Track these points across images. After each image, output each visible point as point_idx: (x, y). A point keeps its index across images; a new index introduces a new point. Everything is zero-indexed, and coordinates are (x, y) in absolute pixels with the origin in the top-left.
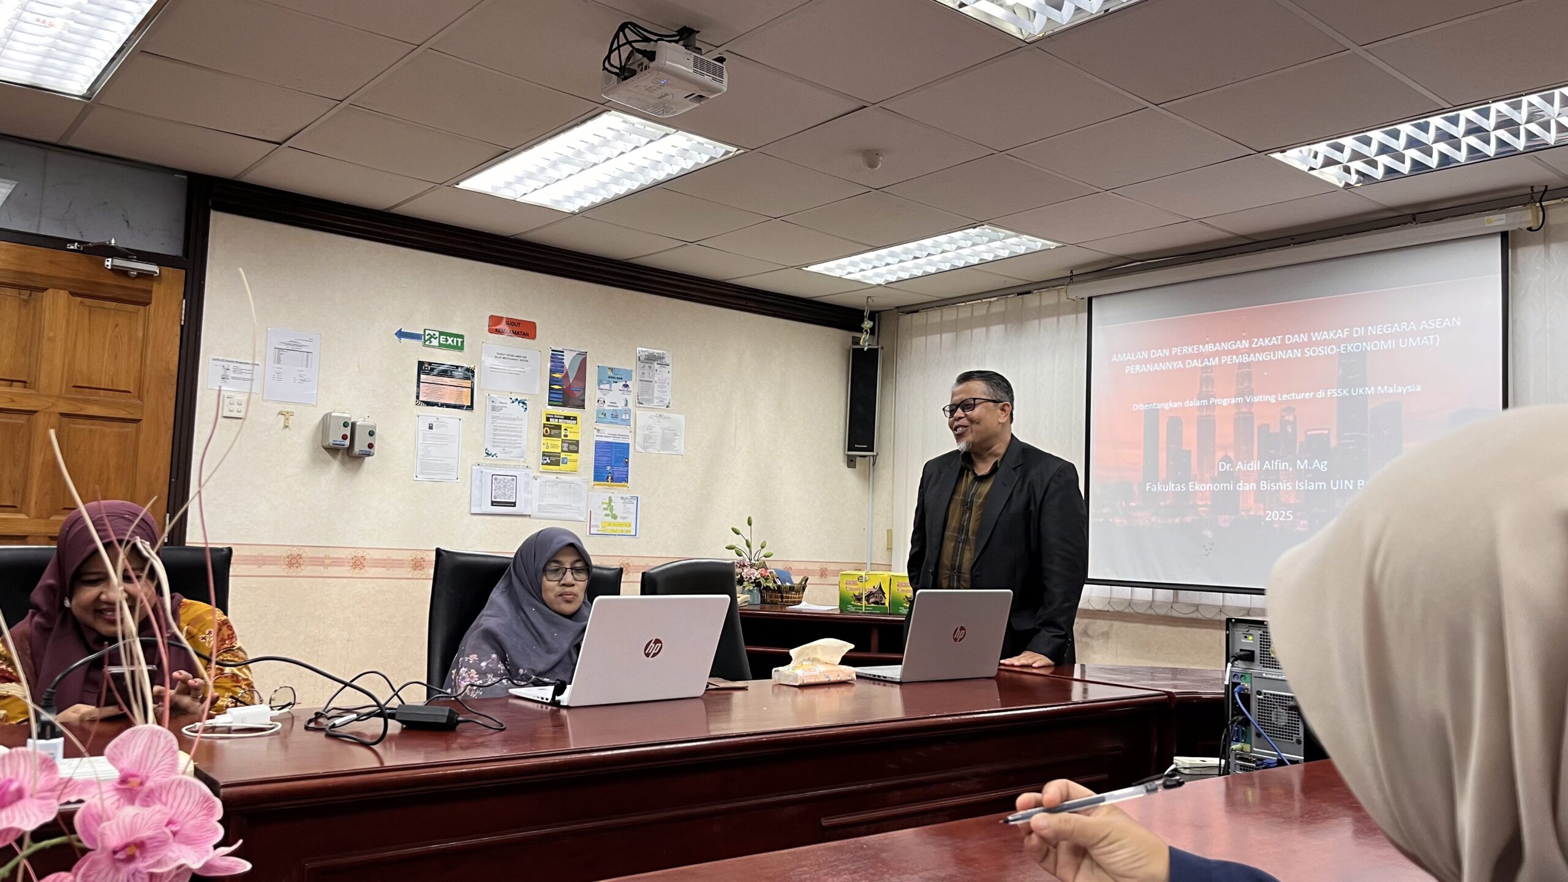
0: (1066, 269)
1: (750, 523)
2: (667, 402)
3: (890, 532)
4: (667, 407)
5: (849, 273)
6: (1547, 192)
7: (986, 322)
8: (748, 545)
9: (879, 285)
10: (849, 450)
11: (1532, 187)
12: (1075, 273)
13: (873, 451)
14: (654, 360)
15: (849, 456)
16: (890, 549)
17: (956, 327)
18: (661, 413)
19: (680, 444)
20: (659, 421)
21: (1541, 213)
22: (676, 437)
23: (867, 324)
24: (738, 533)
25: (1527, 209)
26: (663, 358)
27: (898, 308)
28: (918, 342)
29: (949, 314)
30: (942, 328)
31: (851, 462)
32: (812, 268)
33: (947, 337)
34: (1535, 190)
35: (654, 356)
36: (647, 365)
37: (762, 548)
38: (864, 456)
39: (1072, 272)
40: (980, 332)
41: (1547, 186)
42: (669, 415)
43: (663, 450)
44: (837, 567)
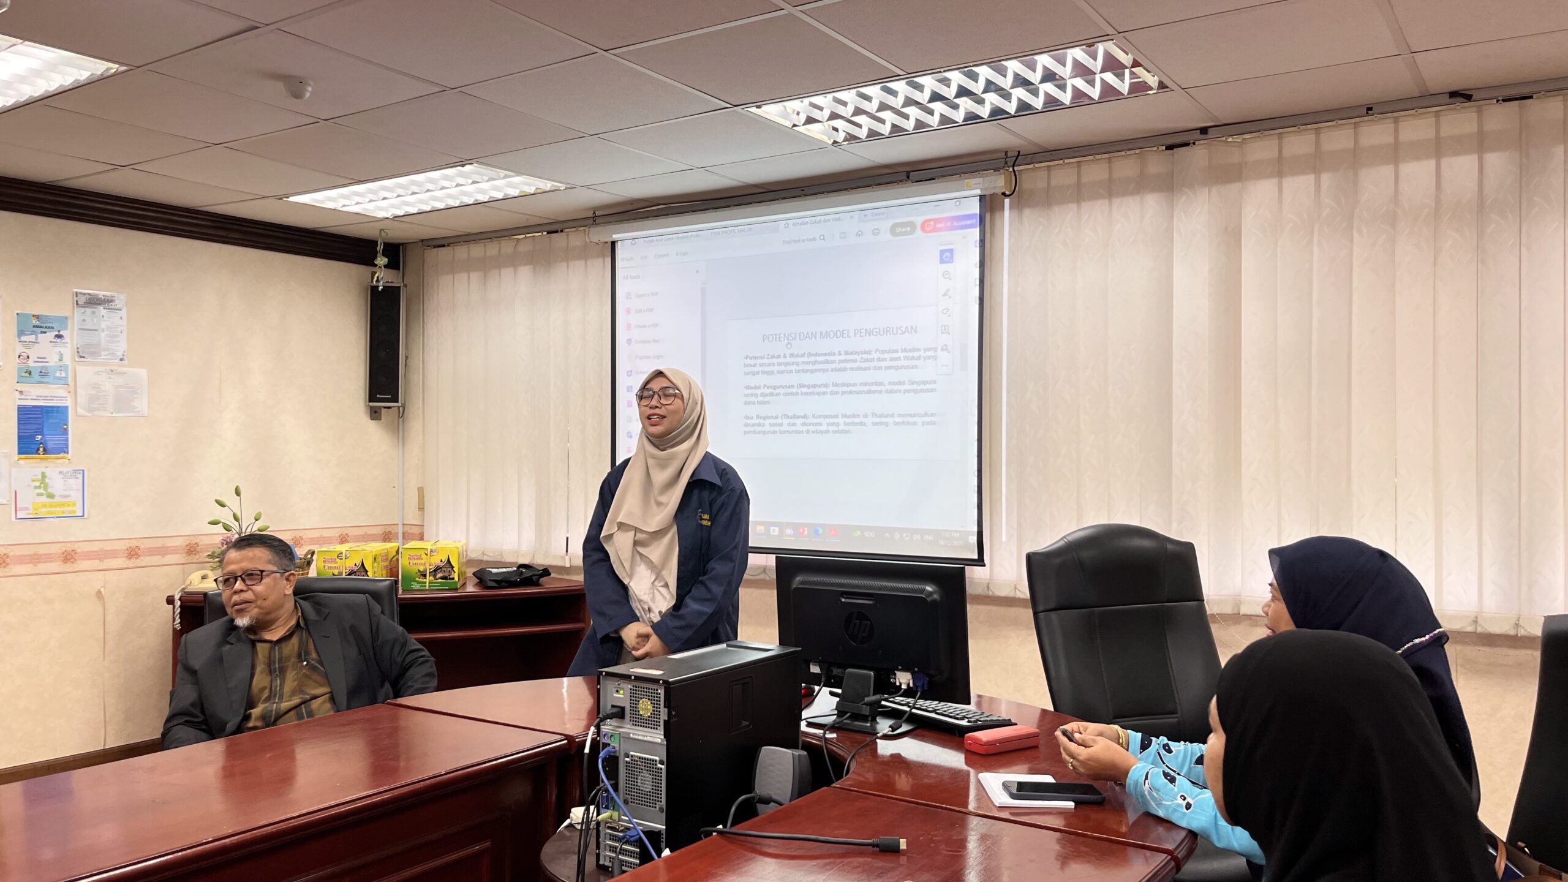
0: (588, 209)
1: (238, 493)
2: (120, 354)
3: (421, 490)
4: (121, 360)
5: (344, 206)
6: (1019, 157)
7: (514, 261)
8: (236, 518)
9: (387, 218)
10: (370, 401)
11: (1006, 152)
12: (597, 213)
13: (397, 402)
14: (100, 304)
15: (371, 408)
16: (421, 508)
17: (486, 266)
18: (113, 368)
19: (142, 404)
20: (110, 378)
21: (1014, 178)
22: (135, 396)
23: (381, 261)
24: (223, 505)
25: (1000, 174)
26: (112, 301)
27: (422, 241)
28: (445, 280)
29: (477, 250)
30: (468, 266)
31: (375, 414)
32: (291, 199)
33: (475, 276)
34: (1009, 154)
35: (99, 299)
36: (89, 311)
37: (256, 520)
38: (390, 408)
39: (594, 213)
40: (507, 273)
41: (1019, 152)
42: (125, 369)
43: (117, 413)
44: (361, 532)
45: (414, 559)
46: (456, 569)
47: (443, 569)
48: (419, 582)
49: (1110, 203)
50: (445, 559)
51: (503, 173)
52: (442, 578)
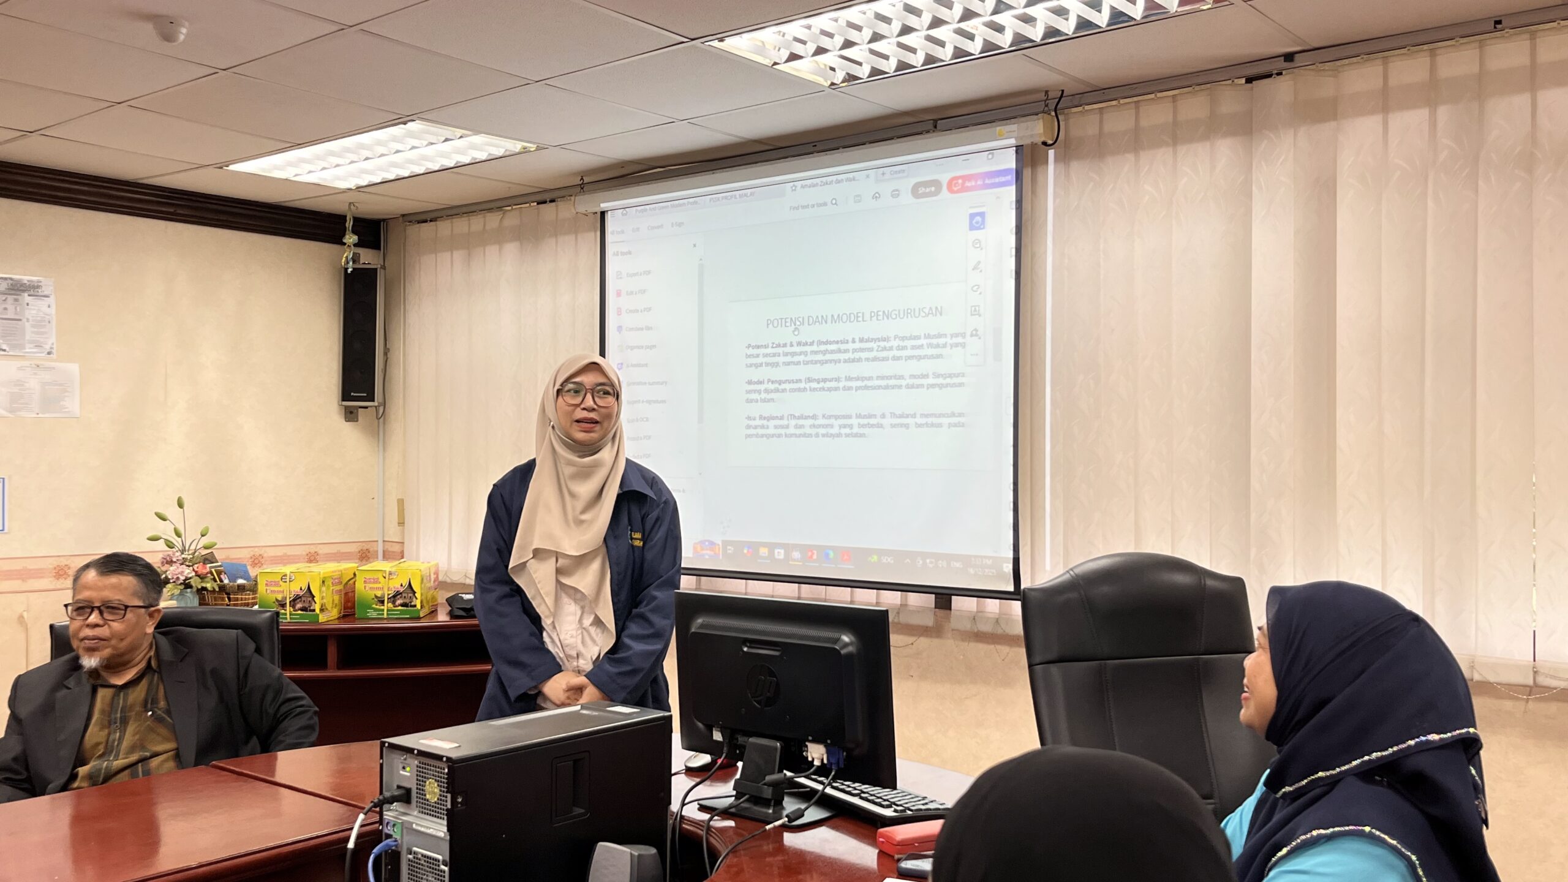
0: (575, 174)
1: (180, 505)
2: (47, 347)
3: (401, 503)
4: (49, 353)
5: (296, 175)
6: (1063, 99)
7: (499, 238)
8: (178, 535)
9: (350, 189)
10: (344, 400)
11: (1047, 92)
12: (586, 180)
13: (373, 401)
14: (24, 291)
15: (346, 407)
16: (401, 523)
17: (470, 244)
18: (38, 362)
19: (73, 405)
20: (35, 374)
21: (1056, 123)
22: (66, 394)
23: (351, 239)
24: (164, 519)
25: (1039, 119)
26: (38, 287)
27: (403, 215)
28: (427, 260)
29: (461, 225)
30: (452, 244)
31: (350, 415)
32: (232, 167)
33: (459, 255)
34: (1051, 95)
35: (23, 285)
36: (10, 298)
37: (203, 536)
38: (366, 407)
39: (582, 179)
40: (492, 250)
41: (1063, 91)
42: (53, 364)
43: (43, 414)
44: (333, 549)
45: (370, 583)
46: (418, 595)
47: (404, 595)
48: (376, 610)
49: (1175, 153)
50: (405, 583)
51: (459, 132)
52: (402, 605)
